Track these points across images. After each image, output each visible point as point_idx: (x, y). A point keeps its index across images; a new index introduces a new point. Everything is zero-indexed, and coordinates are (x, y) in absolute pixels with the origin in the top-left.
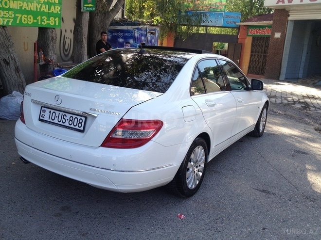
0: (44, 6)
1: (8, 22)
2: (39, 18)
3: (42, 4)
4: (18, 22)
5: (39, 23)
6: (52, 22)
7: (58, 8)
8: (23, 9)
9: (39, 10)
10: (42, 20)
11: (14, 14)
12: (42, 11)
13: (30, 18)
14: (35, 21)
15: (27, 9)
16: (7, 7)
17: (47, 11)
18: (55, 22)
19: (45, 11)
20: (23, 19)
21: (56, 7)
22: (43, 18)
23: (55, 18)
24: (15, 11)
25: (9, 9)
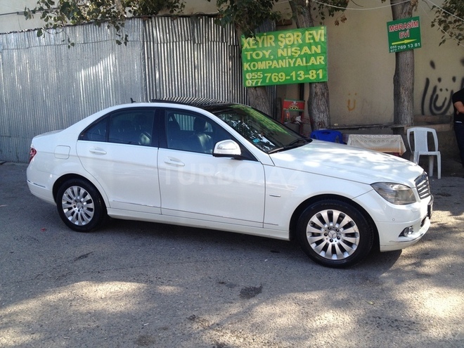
0: (299, 60)
1: (257, 82)
2: (294, 74)
3: (296, 58)
4: (267, 81)
5: (294, 79)
6: (313, 76)
7: (320, 59)
8: (273, 67)
9: (292, 65)
10: (297, 76)
11: (263, 74)
12: (297, 65)
13: (282, 76)
14: (289, 78)
15: (278, 67)
16: (256, 68)
17: (305, 64)
18: (318, 75)
19: (302, 65)
20: (273, 77)
21: (318, 58)
22: (299, 73)
23: (317, 70)
24: (264, 71)
25: (258, 71)
